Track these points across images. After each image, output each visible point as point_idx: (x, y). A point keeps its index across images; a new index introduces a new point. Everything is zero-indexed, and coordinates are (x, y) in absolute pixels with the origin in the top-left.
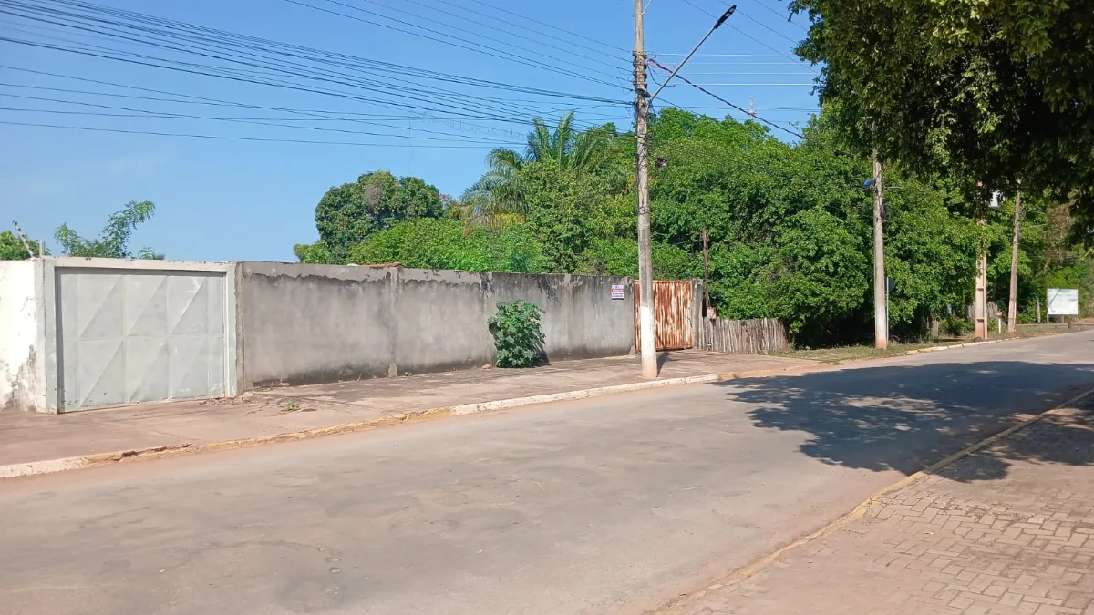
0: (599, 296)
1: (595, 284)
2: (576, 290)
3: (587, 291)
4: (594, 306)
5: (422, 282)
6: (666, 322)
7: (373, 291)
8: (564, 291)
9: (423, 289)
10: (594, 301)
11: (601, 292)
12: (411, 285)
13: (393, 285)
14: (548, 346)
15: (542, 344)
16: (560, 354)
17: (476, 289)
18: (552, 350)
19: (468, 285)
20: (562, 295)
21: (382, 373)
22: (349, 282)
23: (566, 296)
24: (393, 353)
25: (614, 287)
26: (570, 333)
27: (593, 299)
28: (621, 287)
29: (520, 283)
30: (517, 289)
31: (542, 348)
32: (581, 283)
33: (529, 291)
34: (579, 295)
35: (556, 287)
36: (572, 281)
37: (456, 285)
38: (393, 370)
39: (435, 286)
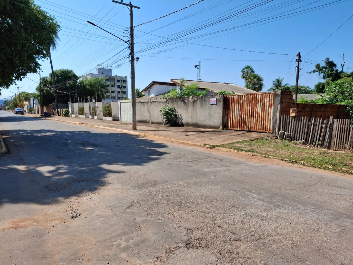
0: (204, 103)
1: (202, 99)
2: (194, 102)
3: (199, 102)
4: (202, 108)
5: (154, 102)
6: (252, 115)
7: (147, 104)
8: (190, 102)
9: (154, 103)
10: (202, 106)
11: (205, 102)
12: (153, 103)
13: (150, 103)
14: (184, 122)
15: (182, 120)
16: (188, 125)
17: (165, 103)
18: (185, 123)
19: (163, 102)
20: (189, 104)
21: (148, 123)
22: (144, 102)
23: (190, 104)
24: (150, 118)
25: (211, 99)
26: (192, 118)
27: (201, 105)
28: (215, 99)
29: (175, 100)
30: (174, 102)
31: (182, 121)
32: (196, 99)
33: (178, 103)
34: (195, 104)
35: (186, 101)
36: (192, 98)
37: (160, 102)
38: (150, 122)
39: (156, 103)
